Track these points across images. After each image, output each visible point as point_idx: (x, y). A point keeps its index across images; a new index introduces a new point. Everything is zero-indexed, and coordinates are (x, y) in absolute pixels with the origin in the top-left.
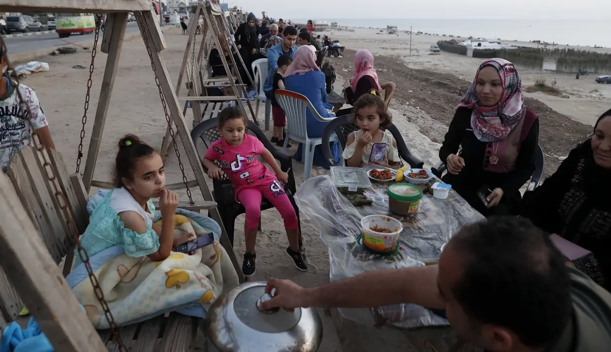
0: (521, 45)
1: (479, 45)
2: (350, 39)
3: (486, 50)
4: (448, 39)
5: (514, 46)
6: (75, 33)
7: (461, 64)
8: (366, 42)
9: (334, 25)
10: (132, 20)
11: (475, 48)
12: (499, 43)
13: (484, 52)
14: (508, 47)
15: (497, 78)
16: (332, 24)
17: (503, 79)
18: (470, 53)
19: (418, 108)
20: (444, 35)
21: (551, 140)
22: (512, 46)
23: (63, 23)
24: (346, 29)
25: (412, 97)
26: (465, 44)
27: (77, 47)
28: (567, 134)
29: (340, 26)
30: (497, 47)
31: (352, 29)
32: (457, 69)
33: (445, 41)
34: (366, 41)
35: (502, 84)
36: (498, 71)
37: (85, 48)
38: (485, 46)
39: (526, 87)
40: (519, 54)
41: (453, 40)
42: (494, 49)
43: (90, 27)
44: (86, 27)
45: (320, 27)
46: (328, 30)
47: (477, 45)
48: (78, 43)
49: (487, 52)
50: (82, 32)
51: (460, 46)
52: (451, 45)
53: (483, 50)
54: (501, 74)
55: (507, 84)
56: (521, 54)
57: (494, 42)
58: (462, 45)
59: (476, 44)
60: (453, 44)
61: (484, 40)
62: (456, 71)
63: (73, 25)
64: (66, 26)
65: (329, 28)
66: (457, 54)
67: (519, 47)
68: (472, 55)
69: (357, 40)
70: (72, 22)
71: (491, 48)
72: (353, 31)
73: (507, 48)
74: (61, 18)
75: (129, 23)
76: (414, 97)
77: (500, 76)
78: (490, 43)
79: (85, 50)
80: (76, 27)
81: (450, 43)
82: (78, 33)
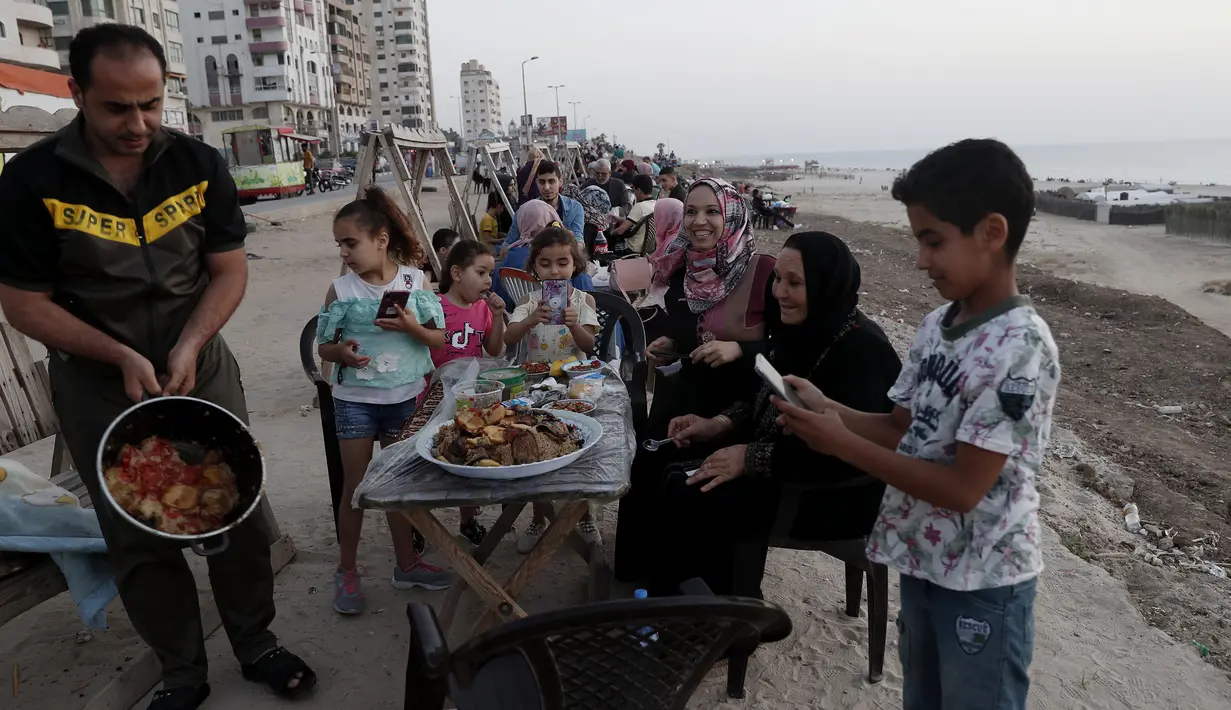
0: (1220, 194)
1: (1124, 197)
2: (843, 195)
3: (1139, 207)
4: (1055, 187)
5: (1205, 197)
6: (266, 197)
7: (1081, 239)
8: (876, 200)
9: (811, 167)
10: (387, 169)
11: (1115, 203)
12: (1170, 192)
13: (1136, 212)
14: (1190, 198)
15: (715, 203)
16: (807, 164)
17: (723, 206)
18: (1103, 215)
19: (902, 321)
20: (1049, 180)
21: (1160, 377)
22: (1200, 197)
23: (242, 179)
24: (837, 175)
25: (903, 302)
26: (1092, 196)
27: (260, 221)
28: (1199, 365)
29: (822, 168)
30: (1164, 199)
31: (848, 174)
32: (1070, 250)
33: (1049, 192)
34: (878, 197)
35: (722, 214)
36: (715, 192)
37: (273, 224)
38: (1138, 198)
39: (1224, 284)
40: (1214, 213)
41: (1066, 190)
42: (1157, 206)
43: (293, 184)
44: (285, 183)
45: (780, 171)
46: (798, 176)
47: (1119, 197)
48: (261, 215)
49: (1142, 212)
50: (278, 193)
51: (1081, 200)
52: (1062, 199)
53: (1132, 208)
54: (720, 196)
55: (729, 213)
56: (1218, 212)
57: (1159, 190)
58: (1084, 198)
59: (1117, 194)
60: (1065, 197)
61: (1137, 187)
62: (1070, 255)
63: (262, 181)
64: (249, 183)
65: (799, 173)
66: (1072, 219)
67: (1216, 198)
68: (1107, 219)
69: (858, 195)
70: (261, 176)
71: (1152, 202)
72: (851, 177)
73: (1188, 201)
74: (240, 169)
75: (380, 175)
76: (908, 302)
77: (719, 200)
78: (1149, 191)
79: (273, 227)
80: (266, 185)
81: (1060, 196)
82: (271, 196)
